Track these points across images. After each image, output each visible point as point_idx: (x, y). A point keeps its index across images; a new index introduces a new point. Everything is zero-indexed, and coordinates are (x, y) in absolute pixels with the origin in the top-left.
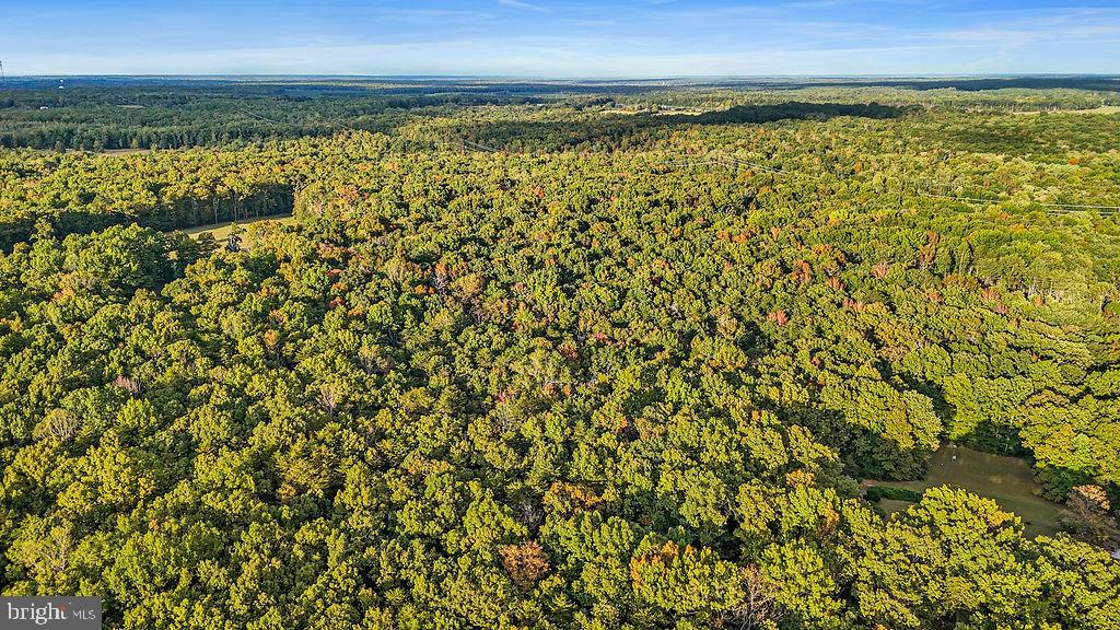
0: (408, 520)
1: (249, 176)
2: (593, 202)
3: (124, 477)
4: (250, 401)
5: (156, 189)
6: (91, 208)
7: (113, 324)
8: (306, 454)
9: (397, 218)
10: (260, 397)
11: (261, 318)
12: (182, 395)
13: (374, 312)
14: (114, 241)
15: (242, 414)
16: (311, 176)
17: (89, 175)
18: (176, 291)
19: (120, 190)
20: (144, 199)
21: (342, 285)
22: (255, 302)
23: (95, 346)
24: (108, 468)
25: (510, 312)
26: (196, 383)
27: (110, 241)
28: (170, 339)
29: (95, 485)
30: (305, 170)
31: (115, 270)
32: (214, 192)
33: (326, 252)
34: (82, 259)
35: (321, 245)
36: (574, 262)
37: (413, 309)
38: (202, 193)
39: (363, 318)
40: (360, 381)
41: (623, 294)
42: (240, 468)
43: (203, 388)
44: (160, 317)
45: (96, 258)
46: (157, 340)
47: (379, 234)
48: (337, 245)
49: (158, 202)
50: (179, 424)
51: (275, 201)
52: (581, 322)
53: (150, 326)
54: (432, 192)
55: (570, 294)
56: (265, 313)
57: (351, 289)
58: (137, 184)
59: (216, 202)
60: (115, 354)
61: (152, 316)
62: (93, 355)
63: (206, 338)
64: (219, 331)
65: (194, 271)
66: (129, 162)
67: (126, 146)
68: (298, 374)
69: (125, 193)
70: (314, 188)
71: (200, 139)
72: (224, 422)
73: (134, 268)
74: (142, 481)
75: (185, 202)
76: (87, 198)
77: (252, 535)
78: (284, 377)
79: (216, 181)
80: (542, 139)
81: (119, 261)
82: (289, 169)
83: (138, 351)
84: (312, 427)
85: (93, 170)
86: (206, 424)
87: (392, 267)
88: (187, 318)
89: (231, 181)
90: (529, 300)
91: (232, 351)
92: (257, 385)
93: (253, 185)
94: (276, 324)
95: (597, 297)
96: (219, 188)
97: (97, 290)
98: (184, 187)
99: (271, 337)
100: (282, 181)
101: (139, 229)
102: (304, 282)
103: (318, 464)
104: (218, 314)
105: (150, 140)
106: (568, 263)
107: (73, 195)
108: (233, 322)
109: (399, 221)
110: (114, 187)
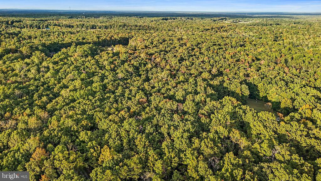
0: (126, 95)
1: (120, 36)
2: (199, 44)
3: (80, 85)
4: (105, 76)
5: (98, 38)
6: (84, 41)
7: (83, 61)
8: (112, 84)
9: (149, 45)
10: (108, 76)
11: (111, 63)
12: (93, 74)
13: (135, 64)
15: (103, 78)
16: (134, 36)
18: (97, 57)
19: (91, 37)
20: (95, 39)
21: (131, 58)
22: (111, 60)
23: (79, 65)
24: (78, 83)
25: (165, 66)
26: (96, 73)
27: (86, 47)
28: (93, 65)
29: (75, 86)
30: (133, 35)
31: (86, 53)
32: (111, 39)
33: (130, 52)
34: (80, 50)
35: (129, 50)
36: (185, 57)
37: (144, 64)
38: (108, 38)
39: (133, 64)
40: (127, 75)
41: (193, 64)
42: (100, 85)
43: (97, 73)
44: (92, 61)
45: (82, 50)
46: (91, 65)
47: (144, 49)
48: (133, 50)
49: (98, 41)
50: (91, 79)
51: (124, 42)
52: (180, 69)
53: (90, 63)
54: (160, 40)
55: (180, 63)
56: (113, 62)
57: (133, 59)
58: (95, 36)
59: (111, 41)
60: (82, 67)
61: (91, 61)
62: (79, 67)
63: (100, 65)
64: (103, 64)
65: (102, 54)
66: (95, 32)
67: (95, 28)
68: (116, 73)
69: (92, 38)
70: (133, 39)
71: (112, 27)
72: (99, 78)
73: (90, 53)
74: (83, 86)
75: (105, 40)
76: (84, 39)
78: (113, 73)
79: (112, 36)
80: (198, 29)
81: (87, 51)
82: (130, 34)
83: (87, 66)
84: (115, 81)
85: (86, 33)
86: (96, 79)
87: (143, 55)
88: (97, 62)
89: (116, 37)
90: (170, 64)
91: (105, 68)
92: (107, 74)
93: (120, 38)
94: (115, 64)
95: (186, 64)
96: (113, 38)
97: (82, 56)
98: (105, 37)
99: (112, 66)
100: (127, 37)
101: (92, 45)
102: (123, 57)
103: (114, 86)
104: (103, 61)
105: (101, 27)
106: (183, 57)
107: (81, 38)
108: (106, 63)
109: (150, 46)
110: (90, 37)
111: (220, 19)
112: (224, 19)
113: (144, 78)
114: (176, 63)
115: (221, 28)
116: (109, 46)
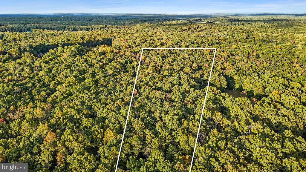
0: (118, 88)
1: (103, 37)
2: (178, 42)
3: (74, 81)
4: (96, 73)
5: (83, 39)
6: (69, 42)
7: (73, 60)
8: (104, 80)
9: (132, 45)
10: (98, 73)
11: (100, 61)
12: (84, 71)
13: (122, 61)
14: (74, 47)
15: (94, 75)
16: (117, 37)
17: (69, 36)
18: (84, 56)
19: (75, 39)
20: (80, 41)
21: (117, 57)
22: (99, 58)
23: (69, 64)
24: (71, 79)
25: (150, 63)
26: (87, 70)
27: (73, 48)
28: (82, 63)
29: (69, 82)
30: (116, 36)
31: (73, 53)
32: (95, 40)
33: (115, 51)
34: (67, 51)
35: (115, 50)
36: (167, 54)
37: (130, 61)
38: (92, 39)
39: (120, 62)
40: (116, 71)
41: (175, 60)
42: (92, 81)
43: (88, 71)
44: (81, 60)
45: (70, 50)
46: (80, 63)
47: (127, 48)
48: (118, 50)
49: (83, 41)
50: (83, 75)
51: (108, 42)
52: (164, 65)
53: (79, 61)
54: (142, 40)
55: (163, 60)
56: (101, 60)
57: (119, 57)
58: (79, 38)
59: (95, 42)
60: (73, 65)
61: (80, 60)
63: (89, 64)
64: (92, 63)
65: (88, 54)
66: (77, 33)
67: (77, 30)
68: (105, 70)
69: (76, 39)
70: (117, 39)
71: (94, 29)
72: (90, 75)
73: (77, 53)
74: (76, 82)
75: (89, 42)
76: (68, 40)
77: (93, 88)
78: (102, 70)
79: (96, 37)
80: (176, 29)
81: (74, 51)
82: (112, 35)
83: (77, 65)
84: (105, 77)
85: (70, 35)
86: (87, 75)
87: (128, 54)
88: (86, 61)
89: (99, 37)
90: (154, 61)
91: (94, 66)
92: (97, 71)
93: (103, 38)
94: (103, 62)
95: (169, 60)
96: (96, 39)
97: (70, 56)
98: (89, 38)
99: (101, 64)
100: (110, 38)
101: (78, 45)
102: (109, 56)
103: (105, 81)
104: (92, 60)
105: (82, 29)
106: (166, 54)
107: (66, 40)
108: (94, 61)
109: (133, 46)
110: (74, 38)
111: (196, 20)
112: (200, 19)
113: (131, 74)
114: (160, 60)
115: (198, 28)
116: (95, 46)
